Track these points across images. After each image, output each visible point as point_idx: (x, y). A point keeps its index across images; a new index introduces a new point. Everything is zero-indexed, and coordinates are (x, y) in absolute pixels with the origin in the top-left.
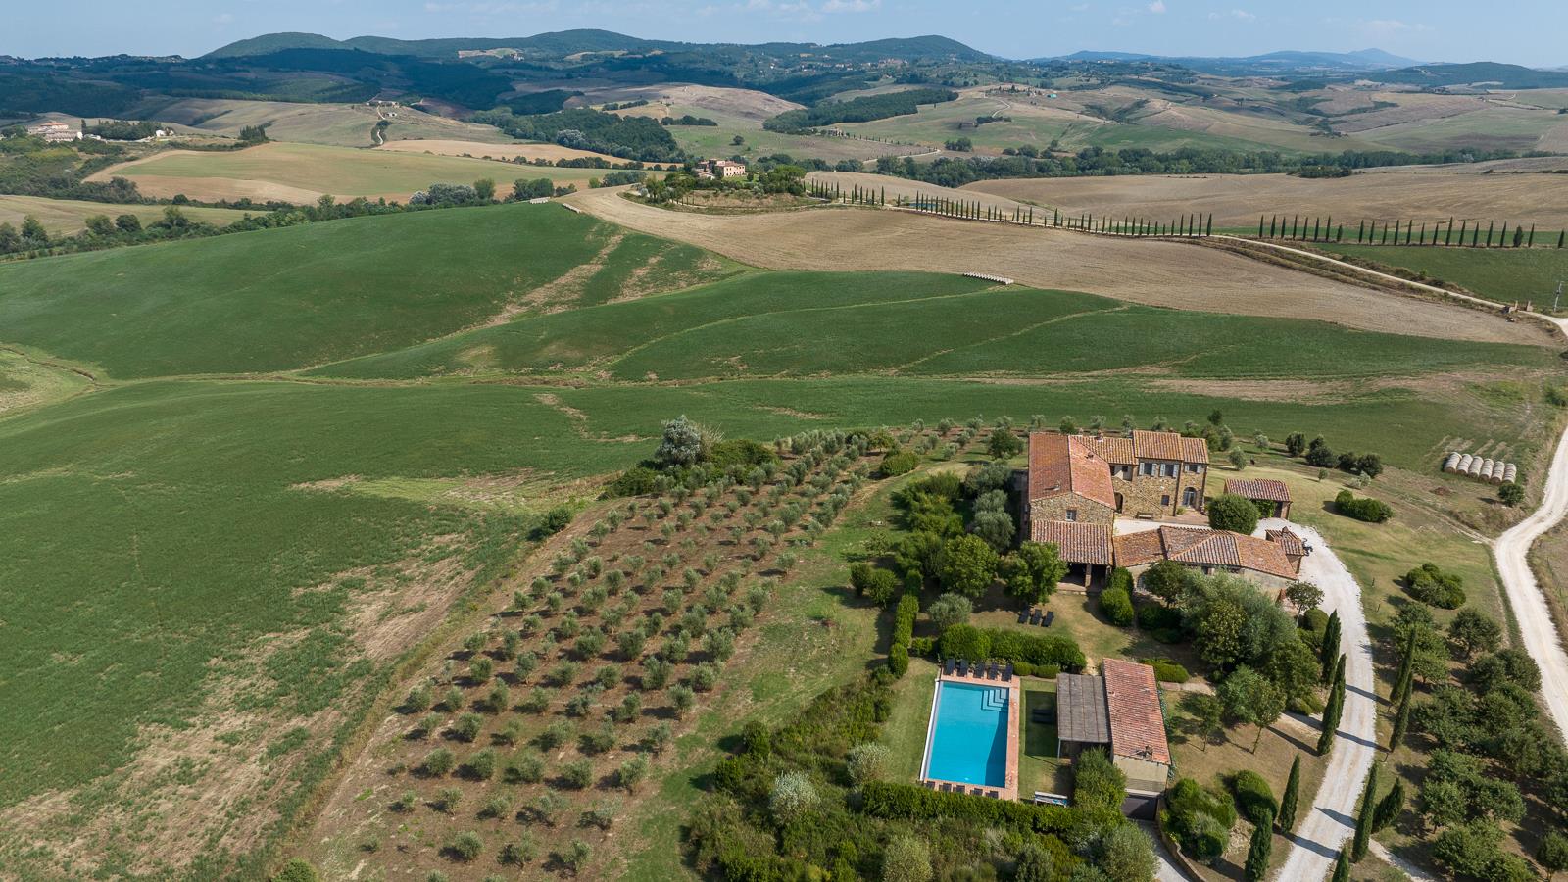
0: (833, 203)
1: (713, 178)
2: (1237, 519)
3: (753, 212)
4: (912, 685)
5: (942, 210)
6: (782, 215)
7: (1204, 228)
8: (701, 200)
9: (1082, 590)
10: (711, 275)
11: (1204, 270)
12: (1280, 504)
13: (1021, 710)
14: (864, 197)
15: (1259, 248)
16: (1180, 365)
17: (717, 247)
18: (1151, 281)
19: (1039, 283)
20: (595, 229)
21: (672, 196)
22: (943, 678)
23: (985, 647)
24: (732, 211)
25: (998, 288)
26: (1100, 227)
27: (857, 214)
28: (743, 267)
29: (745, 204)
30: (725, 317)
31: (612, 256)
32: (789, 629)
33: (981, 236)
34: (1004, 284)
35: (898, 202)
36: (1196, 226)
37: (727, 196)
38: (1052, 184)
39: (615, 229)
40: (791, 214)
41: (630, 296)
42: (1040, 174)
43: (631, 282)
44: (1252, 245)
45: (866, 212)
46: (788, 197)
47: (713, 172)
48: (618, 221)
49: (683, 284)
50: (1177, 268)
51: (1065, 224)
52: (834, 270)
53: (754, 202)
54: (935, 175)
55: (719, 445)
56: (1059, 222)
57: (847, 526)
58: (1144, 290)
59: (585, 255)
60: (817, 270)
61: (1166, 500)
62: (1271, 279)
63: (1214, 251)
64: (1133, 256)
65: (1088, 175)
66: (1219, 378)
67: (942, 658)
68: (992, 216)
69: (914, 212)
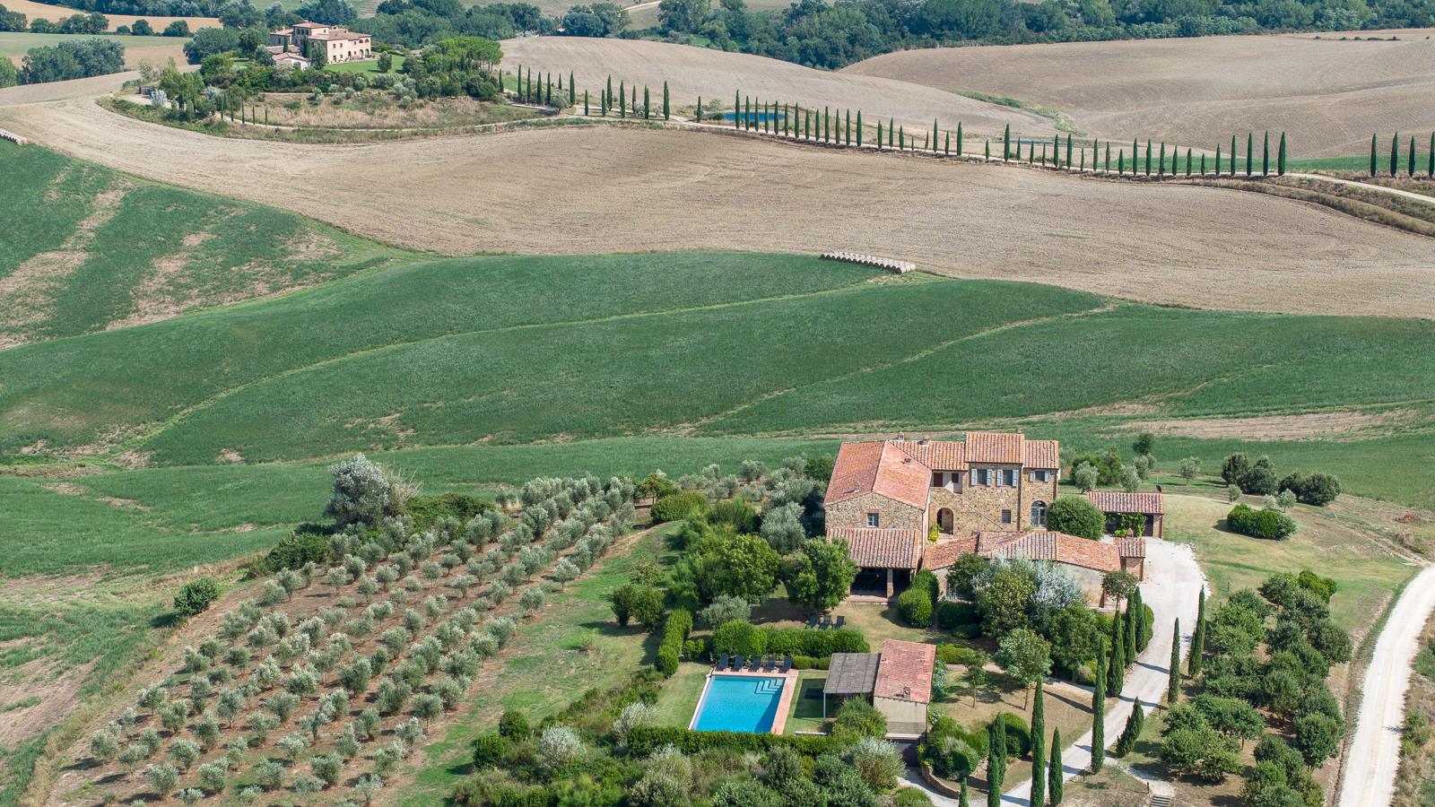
0: (564, 115)
1: (304, 65)
2: (1074, 523)
3: (395, 138)
4: (681, 681)
5: (786, 129)
6: (458, 143)
7: (1273, 158)
8: (281, 114)
9: (884, 601)
10: (317, 268)
11: (1263, 238)
12: (1150, 518)
13: (795, 692)
14: (628, 100)
15: (1365, 197)
16: (1177, 400)
17: (327, 212)
18: (1165, 261)
19: (962, 268)
20: (61, 178)
21: (220, 106)
22: (715, 673)
23: (762, 642)
24: (350, 135)
25: (885, 279)
26: (1089, 159)
27: (613, 137)
28: (384, 252)
29: (376, 121)
30: (361, 347)
31: (106, 236)
32: (541, 660)
33: (863, 180)
34: (896, 271)
35: (699, 113)
36: (1258, 157)
37: (337, 103)
38: (1055, 57)
39: (104, 177)
40: (477, 140)
41: (151, 314)
42: (1033, 35)
43: (151, 285)
44: (1352, 192)
45: (631, 133)
46: (466, 104)
47: (304, 54)
48: (109, 160)
49: (261, 287)
50: (1216, 236)
51: (1025, 155)
52: (570, 251)
53: (395, 115)
54: (792, 40)
55: (415, 500)
56: (1013, 148)
57: (606, 573)
58: (1147, 276)
59: (50, 233)
60: (536, 253)
61: (1007, 516)
62: (1374, 251)
63: (1287, 203)
64: (1140, 216)
65: (1137, 36)
66: (1228, 415)
67: (715, 657)
68: (885, 141)
69: (731, 134)
